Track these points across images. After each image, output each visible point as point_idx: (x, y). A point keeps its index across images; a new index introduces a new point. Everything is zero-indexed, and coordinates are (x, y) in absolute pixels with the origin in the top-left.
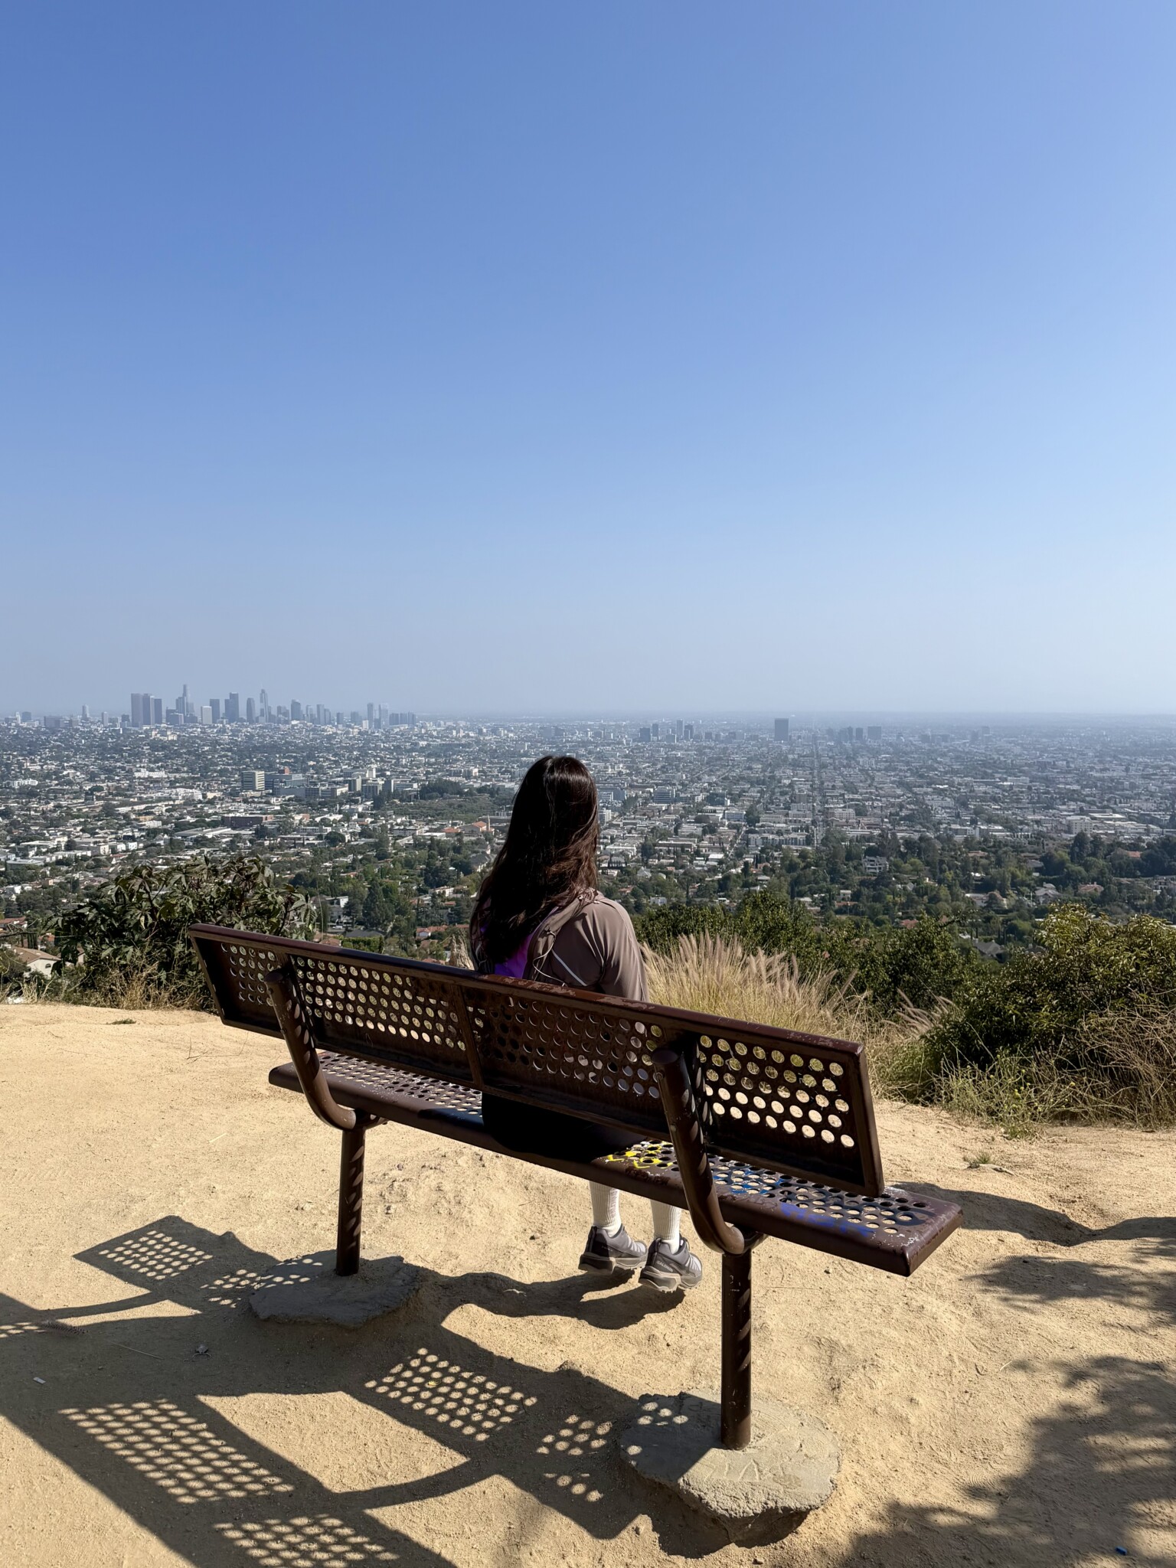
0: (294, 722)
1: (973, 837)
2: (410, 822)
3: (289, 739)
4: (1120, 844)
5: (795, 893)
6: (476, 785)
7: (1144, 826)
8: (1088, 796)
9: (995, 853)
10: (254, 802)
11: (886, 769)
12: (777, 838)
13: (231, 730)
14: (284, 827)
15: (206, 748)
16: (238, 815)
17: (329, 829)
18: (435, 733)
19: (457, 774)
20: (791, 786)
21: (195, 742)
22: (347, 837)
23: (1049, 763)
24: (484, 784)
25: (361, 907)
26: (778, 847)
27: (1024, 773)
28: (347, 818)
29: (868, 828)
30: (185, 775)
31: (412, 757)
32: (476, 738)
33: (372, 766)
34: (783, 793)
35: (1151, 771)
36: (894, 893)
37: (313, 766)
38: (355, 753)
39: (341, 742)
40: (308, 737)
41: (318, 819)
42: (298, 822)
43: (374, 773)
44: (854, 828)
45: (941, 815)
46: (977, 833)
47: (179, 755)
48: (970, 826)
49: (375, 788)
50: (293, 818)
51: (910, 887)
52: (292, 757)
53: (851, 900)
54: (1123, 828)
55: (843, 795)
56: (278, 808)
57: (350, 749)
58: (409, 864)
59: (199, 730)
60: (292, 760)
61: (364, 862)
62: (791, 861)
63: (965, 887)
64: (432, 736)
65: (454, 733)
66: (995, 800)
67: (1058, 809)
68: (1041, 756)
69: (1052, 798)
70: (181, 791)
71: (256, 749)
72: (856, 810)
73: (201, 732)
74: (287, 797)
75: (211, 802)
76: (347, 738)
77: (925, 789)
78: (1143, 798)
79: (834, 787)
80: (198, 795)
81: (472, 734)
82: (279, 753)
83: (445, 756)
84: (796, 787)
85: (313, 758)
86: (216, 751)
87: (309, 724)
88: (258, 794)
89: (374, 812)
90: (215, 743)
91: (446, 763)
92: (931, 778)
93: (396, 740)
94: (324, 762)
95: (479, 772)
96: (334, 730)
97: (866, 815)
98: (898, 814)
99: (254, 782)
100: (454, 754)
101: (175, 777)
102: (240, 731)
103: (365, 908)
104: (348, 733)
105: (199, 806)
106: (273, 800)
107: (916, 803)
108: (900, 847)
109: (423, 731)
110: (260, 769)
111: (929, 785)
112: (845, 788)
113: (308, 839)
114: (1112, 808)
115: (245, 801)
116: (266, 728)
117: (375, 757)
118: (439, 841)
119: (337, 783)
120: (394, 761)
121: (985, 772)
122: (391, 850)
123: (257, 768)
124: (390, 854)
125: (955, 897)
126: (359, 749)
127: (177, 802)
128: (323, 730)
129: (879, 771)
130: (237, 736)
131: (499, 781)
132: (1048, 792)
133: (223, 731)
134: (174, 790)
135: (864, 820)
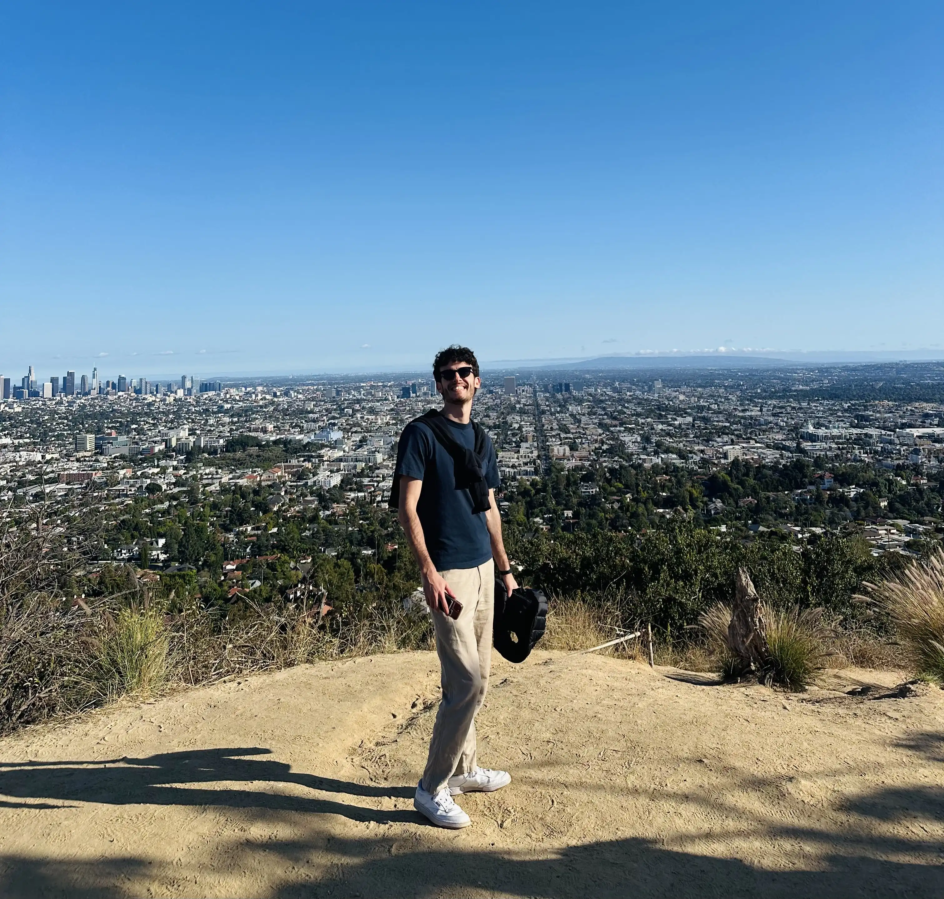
0: (120, 393)
1: (657, 465)
2: (217, 472)
3: (116, 407)
4: (764, 466)
5: (529, 515)
6: (272, 439)
7: (779, 452)
8: (736, 430)
9: (676, 476)
10: (85, 461)
11: (589, 414)
12: (512, 470)
13: (68, 402)
14: (111, 482)
15: (46, 417)
16: (72, 472)
17: (149, 481)
18: (237, 398)
19: (256, 430)
20: (520, 428)
21: (37, 413)
22: (164, 487)
23: (705, 406)
24: (278, 437)
25: (176, 546)
26: (514, 479)
27: (690, 415)
28: (164, 470)
29: (580, 460)
30: (27, 440)
31: (218, 417)
32: (272, 400)
33: (185, 426)
34: (514, 435)
35: (778, 411)
36: (605, 511)
37: (135, 429)
38: (171, 416)
39: (159, 408)
40: (131, 405)
41: (139, 473)
42: (122, 476)
43: (187, 432)
44: (569, 460)
45: (632, 448)
46: (659, 461)
47: (23, 424)
48: (654, 456)
49: (187, 444)
50: (118, 473)
51: (616, 506)
52: (118, 422)
53: (573, 518)
54: (764, 454)
55: (559, 434)
56: (106, 465)
57: (166, 414)
58: (215, 506)
59: (41, 402)
60: (118, 424)
61: (179, 507)
62: (525, 488)
63: (658, 505)
64: (235, 400)
65: (254, 396)
66: (669, 434)
67: (716, 441)
68: (699, 401)
69: (710, 433)
70: (24, 454)
71: (87, 416)
72: (569, 446)
73: (43, 405)
74: (113, 456)
75: (48, 462)
76: (164, 404)
77: (618, 428)
78: (775, 430)
79: (552, 429)
80: (38, 457)
81: (268, 397)
82: (107, 419)
83: (246, 416)
84: (524, 429)
85: (137, 423)
86: (54, 419)
87: (132, 394)
88: (89, 454)
89: (186, 465)
90: (53, 412)
91: (246, 421)
92: (621, 419)
93: (205, 404)
94: (145, 425)
95: (274, 427)
96: (154, 398)
97: (577, 450)
98: (601, 449)
99: (84, 444)
100: (253, 414)
101: (19, 443)
102: (74, 402)
103: (180, 546)
104: (165, 400)
105: (39, 466)
106: (101, 458)
107: (612, 439)
108: (605, 474)
109: (228, 396)
110: (91, 432)
111: (621, 425)
112: (560, 429)
113: (131, 490)
114: (754, 439)
115: (78, 460)
116: (97, 399)
117: (187, 419)
118: (241, 487)
119: (155, 442)
120: (203, 422)
121: (661, 415)
122: (201, 496)
123: (87, 432)
124: (200, 499)
125: (650, 512)
126: (174, 413)
127: (21, 463)
128: (144, 399)
129: (584, 415)
130: (72, 406)
131: (291, 434)
132: (706, 428)
133: (60, 403)
134: (18, 454)
135: (576, 454)
